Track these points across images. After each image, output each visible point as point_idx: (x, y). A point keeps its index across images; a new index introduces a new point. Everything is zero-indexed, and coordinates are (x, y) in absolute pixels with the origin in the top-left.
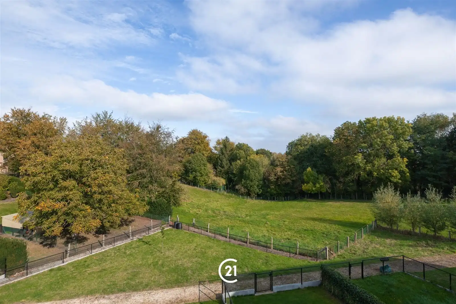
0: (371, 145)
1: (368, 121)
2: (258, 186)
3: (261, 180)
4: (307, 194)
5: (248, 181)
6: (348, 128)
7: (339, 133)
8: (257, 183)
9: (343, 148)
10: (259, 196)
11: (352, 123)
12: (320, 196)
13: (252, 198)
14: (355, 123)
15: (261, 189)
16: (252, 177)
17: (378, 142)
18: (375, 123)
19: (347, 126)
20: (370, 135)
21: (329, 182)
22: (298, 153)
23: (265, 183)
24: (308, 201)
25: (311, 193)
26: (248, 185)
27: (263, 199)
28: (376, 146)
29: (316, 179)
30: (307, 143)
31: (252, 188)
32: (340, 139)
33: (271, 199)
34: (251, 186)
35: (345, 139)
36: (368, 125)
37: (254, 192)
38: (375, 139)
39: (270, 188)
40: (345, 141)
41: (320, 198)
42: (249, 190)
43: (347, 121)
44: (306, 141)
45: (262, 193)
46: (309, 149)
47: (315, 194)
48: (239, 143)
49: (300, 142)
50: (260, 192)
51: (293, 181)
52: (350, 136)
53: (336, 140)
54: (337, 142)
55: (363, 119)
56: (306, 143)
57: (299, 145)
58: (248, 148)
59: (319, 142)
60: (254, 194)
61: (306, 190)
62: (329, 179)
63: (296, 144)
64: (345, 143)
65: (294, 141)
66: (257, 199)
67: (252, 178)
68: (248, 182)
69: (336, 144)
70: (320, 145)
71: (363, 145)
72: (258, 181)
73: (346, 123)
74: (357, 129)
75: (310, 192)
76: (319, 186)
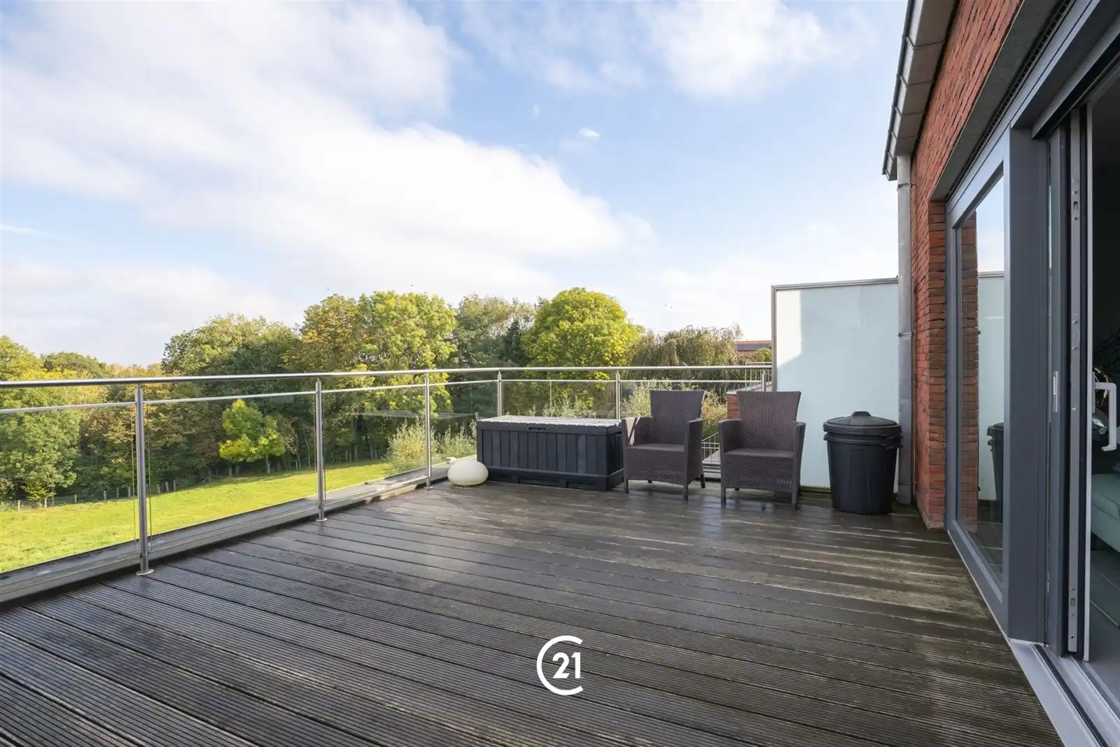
0: (385, 348)
1: (380, 298)
2: (58, 465)
3: (72, 446)
4: (234, 466)
5: (14, 452)
6: (336, 310)
7: (316, 320)
8: (56, 456)
9: (327, 352)
10: (62, 495)
11: (346, 299)
12: (268, 465)
13: (34, 505)
14: (352, 299)
15: (74, 472)
16: (32, 439)
17: (399, 342)
18: (392, 303)
19: (334, 305)
20: (382, 327)
21: (293, 432)
22: (204, 365)
23: (88, 453)
24: (236, 483)
25: (245, 461)
26: (18, 465)
27: (84, 499)
28: (395, 349)
29: (259, 425)
30: (230, 339)
31: (32, 473)
32: (320, 334)
33: (112, 496)
34: (29, 468)
35: (331, 334)
36: (380, 307)
37: (45, 486)
38: (393, 335)
39: (107, 464)
40: (329, 338)
41: (269, 471)
42: (19, 482)
43: (335, 295)
44: (226, 333)
45: (77, 485)
46: (236, 354)
47: (257, 461)
49: (208, 336)
50: (70, 482)
51: (190, 437)
52: (341, 326)
53: (310, 334)
54: (311, 338)
55: (369, 295)
56: (227, 339)
57: (206, 343)
58: (9, 347)
59: (264, 338)
60: (43, 492)
61: (232, 455)
62: (293, 424)
63: (196, 342)
64: (330, 342)
65: (190, 334)
66: (56, 505)
67: (35, 442)
68: (15, 455)
69: (309, 343)
70: (269, 344)
71: (369, 346)
72: (59, 450)
73: (332, 297)
74: (357, 312)
75: (241, 460)
76: (266, 443)
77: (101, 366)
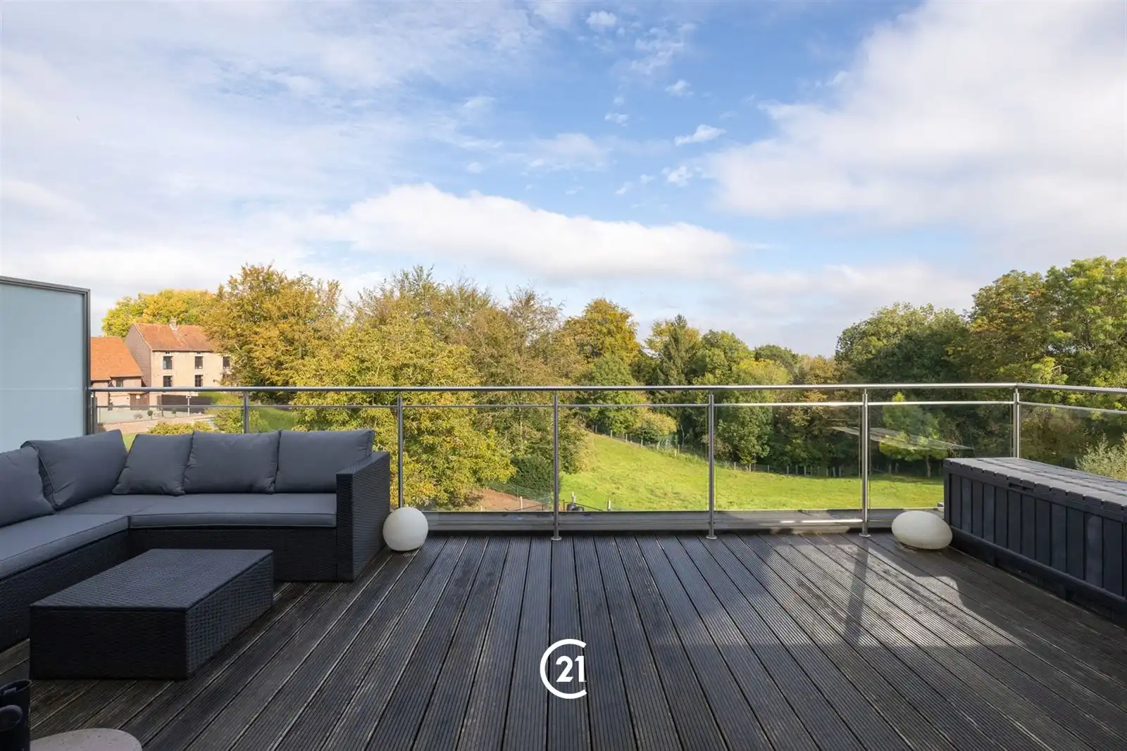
0: (1085, 338)
1: (1080, 269)
2: (759, 438)
3: (767, 424)
4: (894, 462)
5: (733, 424)
6: (1014, 290)
7: (985, 303)
8: (757, 431)
9: (1000, 343)
10: (762, 464)
11: (1029, 275)
12: (929, 468)
13: (743, 467)
14: (1036, 275)
15: (768, 445)
16: (744, 415)
17: (1109, 328)
18: (1098, 274)
19: (1011, 285)
20: (1081, 308)
21: (957, 433)
22: (870, 356)
23: (777, 431)
24: (894, 481)
25: (903, 459)
26: (735, 434)
27: (775, 471)
28: (1102, 336)
29: (920, 423)
30: (895, 329)
31: (743, 442)
32: (991, 320)
33: (792, 472)
34: (741, 438)
35: (1006, 320)
36: (1077, 281)
37: (750, 454)
38: (1099, 317)
39: (791, 443)
40: (1004, 324)
41: (929, 473)
42: (736, 448)
43: (1013, 271)
44: (892, 324)
45: (769, 457)
46: (899, 346)
47: (917, 461)
48: (711, 331)
49: (875, 328)
50: (765, 454)
52: (1021, 309)
53: (979, 321)
54: (980, 326)
55: (1063, 265)
56: (892, 330)
57: (872, 335)
58: (734, 342)
59: (930, 327)
60: (749, 458)
61: (891, 451)
62: (958, 425)
63: (864, 334)
64: (1004, 329)
65: (859, 326)
66: (757, 470)
67: (744, 418)
68: (734, 427)
69: (980, 332)
70: (934, 334)
71: (1060, 334)
72: (759, 426)
73: (1008, 275)
74: (1043, 290)
75: (899, 457)
76: (926, 443)
77: (794, 356)
